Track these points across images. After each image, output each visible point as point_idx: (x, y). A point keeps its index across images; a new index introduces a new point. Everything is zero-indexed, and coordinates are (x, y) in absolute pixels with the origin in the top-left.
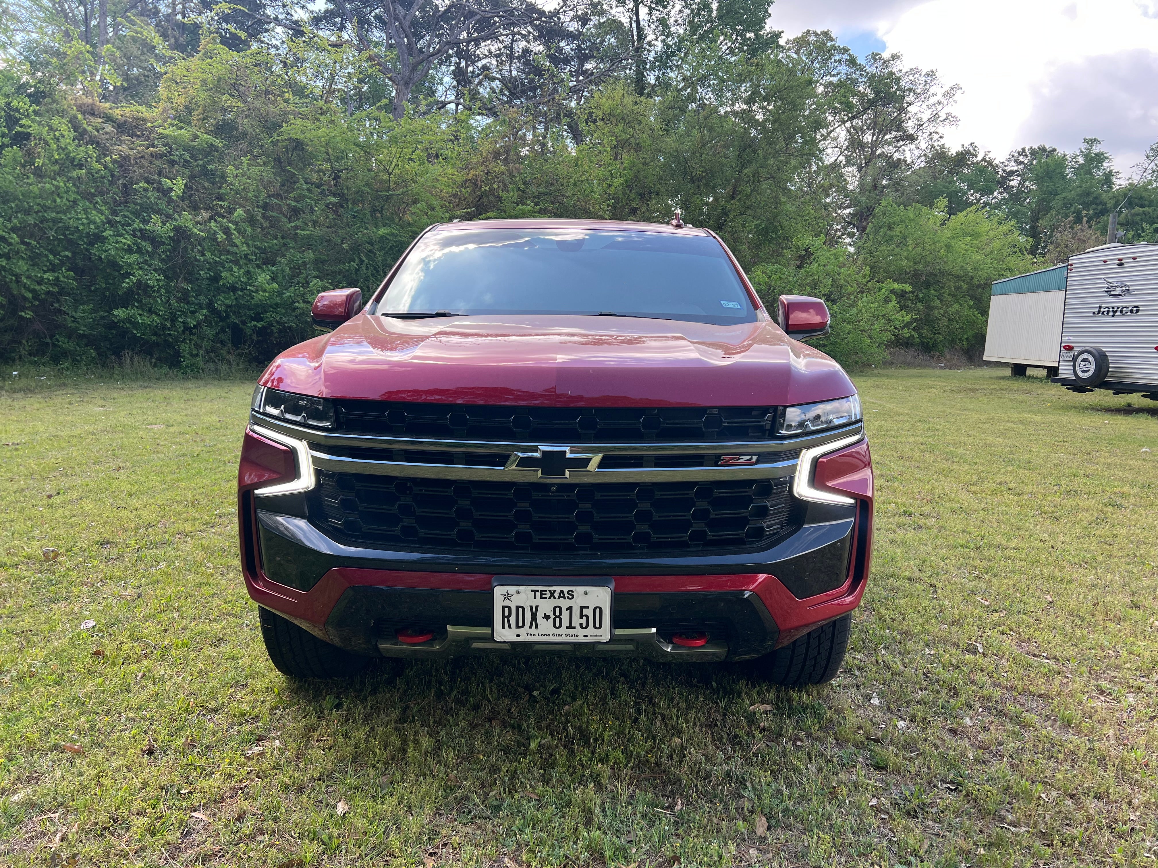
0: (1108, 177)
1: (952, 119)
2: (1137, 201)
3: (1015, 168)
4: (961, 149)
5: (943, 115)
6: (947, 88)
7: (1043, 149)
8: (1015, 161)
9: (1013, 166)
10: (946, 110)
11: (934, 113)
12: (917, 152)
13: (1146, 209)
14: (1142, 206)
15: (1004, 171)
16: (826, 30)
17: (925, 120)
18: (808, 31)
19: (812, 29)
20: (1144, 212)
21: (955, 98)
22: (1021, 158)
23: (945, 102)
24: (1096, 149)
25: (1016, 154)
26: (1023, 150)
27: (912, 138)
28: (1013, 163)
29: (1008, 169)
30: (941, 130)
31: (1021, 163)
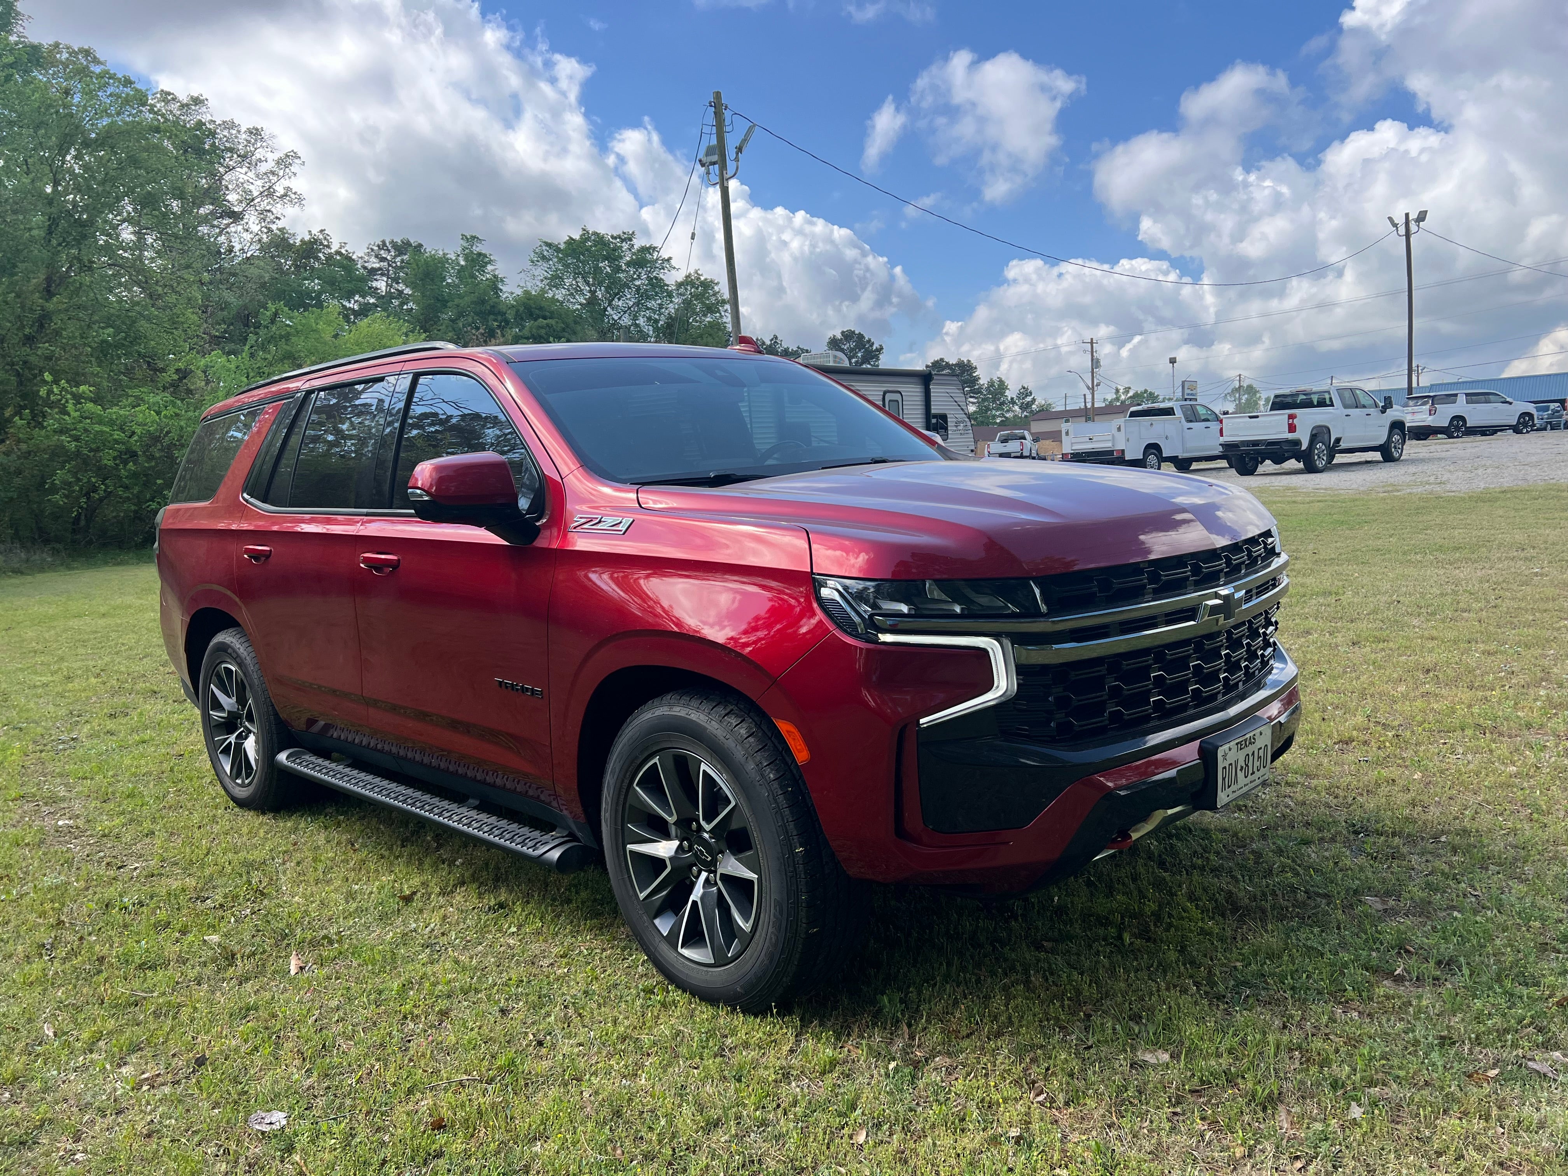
0: (495, 283)
1: (293, 196)
2: (537, 312)
3: (377, 265)
4: (307, 238)
5: (280, 189)
6: (281, 154)
7: (407, 244)
8: (376, 256)
9: (374, 263)
10: (285, 183)
11: (267, 186)
12: (247, 236)
13: (549, 321)
14: (545, 318)
15: (365, 268)
16: (86, 47)
17: (256, 194)
18: (57, 45)
19: (63, 41)
20: (547, 325)
21: (293, 169)
22: (383, 254)
23: (281, 173)
24: (478, 248)
25: (376, 248)
26: (384, 242)
27: (237, 217)
28: (373, 259)
29: (369, 266)
30: (278, 209)
31: (383, 259)
